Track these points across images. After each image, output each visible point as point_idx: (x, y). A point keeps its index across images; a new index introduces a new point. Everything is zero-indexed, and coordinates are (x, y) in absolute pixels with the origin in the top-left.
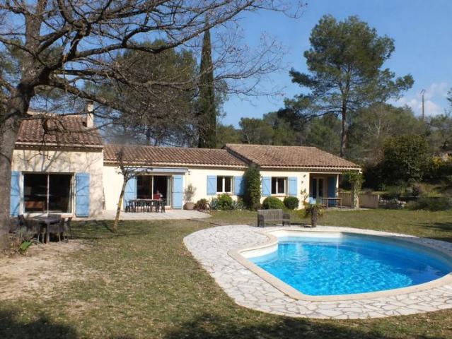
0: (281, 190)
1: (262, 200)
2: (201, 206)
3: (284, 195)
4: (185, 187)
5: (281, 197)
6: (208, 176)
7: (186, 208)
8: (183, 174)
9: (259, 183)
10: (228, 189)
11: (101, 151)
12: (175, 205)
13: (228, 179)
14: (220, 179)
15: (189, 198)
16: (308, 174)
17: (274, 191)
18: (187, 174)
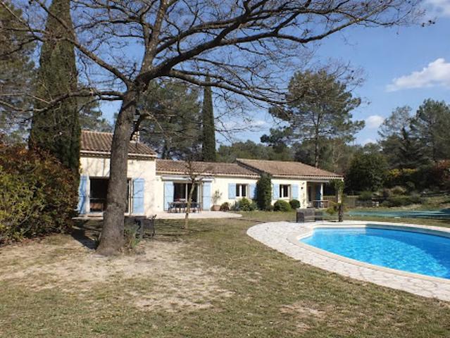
0: (286, 195)
1: (273, 203)
2: (225, 208)
3: (288, 198)
4: (212, 192)
5: (287, 200)
6: (229, 184)
7: (213, 209)
8: (211, 182)
9: (270, 189)
10: (244, 194)
11: (153, 160)
12: (205, 207)
13: (244, 186)
14: (238, 186)
15: (215, 202)
16: (305, 182)
17: (281, 196)
18: (213, 182)
